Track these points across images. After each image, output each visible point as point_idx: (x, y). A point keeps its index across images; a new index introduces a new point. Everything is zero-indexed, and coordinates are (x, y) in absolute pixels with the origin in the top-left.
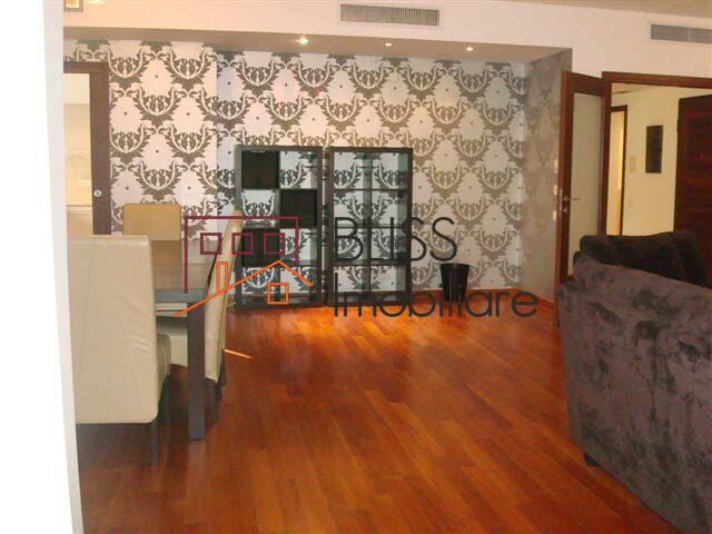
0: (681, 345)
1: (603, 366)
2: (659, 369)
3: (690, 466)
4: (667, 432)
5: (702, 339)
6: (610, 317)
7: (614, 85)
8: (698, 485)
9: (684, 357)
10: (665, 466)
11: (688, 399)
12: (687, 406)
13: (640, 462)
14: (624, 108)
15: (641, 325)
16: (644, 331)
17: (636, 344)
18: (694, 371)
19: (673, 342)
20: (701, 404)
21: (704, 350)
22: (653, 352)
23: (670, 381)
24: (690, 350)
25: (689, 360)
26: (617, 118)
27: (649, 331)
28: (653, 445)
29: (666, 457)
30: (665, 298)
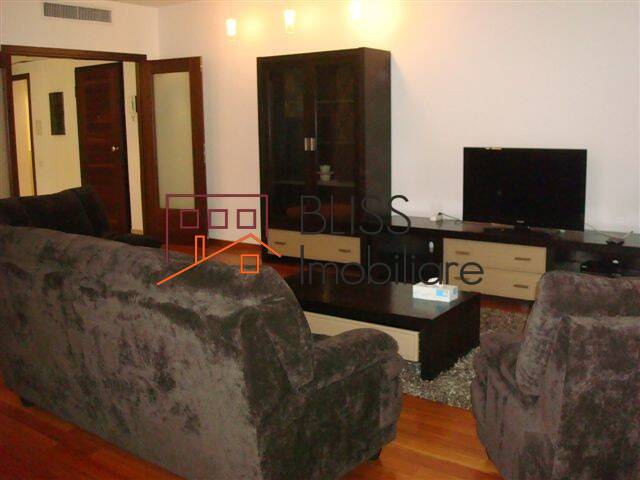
0: (83, 289)
1: (22, 317)
2: (68, 312)
3: (106, 386)
4: (83, 363)
5: (98, 282)
6: (20, 273)
7: (13, 57)
8: (115, 401)
9: (86, 298)
10: (87, 392)
11: (95, 332)
12: (95, 338)
13: (67, 393)
14: (26, 76)
15: (47, 277)
16: (51, 281)
17: (46, 295)
18: (96, 308)
19: (76, 287)
20: (105, 335)
21: (100, 291)
22: (61, 297)
23: (79, 321)
24: (91, 293)
25: (91, 300)
26: (19, 87)
27: (55, 281)
28: (75, 377)
29: (87, 385)
30: (64, 251)
